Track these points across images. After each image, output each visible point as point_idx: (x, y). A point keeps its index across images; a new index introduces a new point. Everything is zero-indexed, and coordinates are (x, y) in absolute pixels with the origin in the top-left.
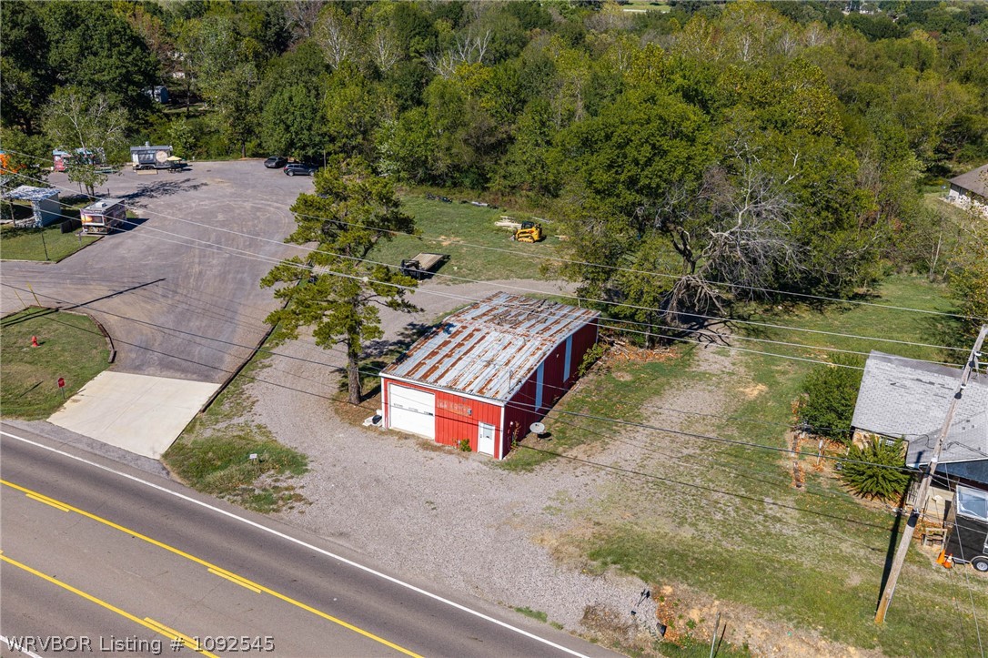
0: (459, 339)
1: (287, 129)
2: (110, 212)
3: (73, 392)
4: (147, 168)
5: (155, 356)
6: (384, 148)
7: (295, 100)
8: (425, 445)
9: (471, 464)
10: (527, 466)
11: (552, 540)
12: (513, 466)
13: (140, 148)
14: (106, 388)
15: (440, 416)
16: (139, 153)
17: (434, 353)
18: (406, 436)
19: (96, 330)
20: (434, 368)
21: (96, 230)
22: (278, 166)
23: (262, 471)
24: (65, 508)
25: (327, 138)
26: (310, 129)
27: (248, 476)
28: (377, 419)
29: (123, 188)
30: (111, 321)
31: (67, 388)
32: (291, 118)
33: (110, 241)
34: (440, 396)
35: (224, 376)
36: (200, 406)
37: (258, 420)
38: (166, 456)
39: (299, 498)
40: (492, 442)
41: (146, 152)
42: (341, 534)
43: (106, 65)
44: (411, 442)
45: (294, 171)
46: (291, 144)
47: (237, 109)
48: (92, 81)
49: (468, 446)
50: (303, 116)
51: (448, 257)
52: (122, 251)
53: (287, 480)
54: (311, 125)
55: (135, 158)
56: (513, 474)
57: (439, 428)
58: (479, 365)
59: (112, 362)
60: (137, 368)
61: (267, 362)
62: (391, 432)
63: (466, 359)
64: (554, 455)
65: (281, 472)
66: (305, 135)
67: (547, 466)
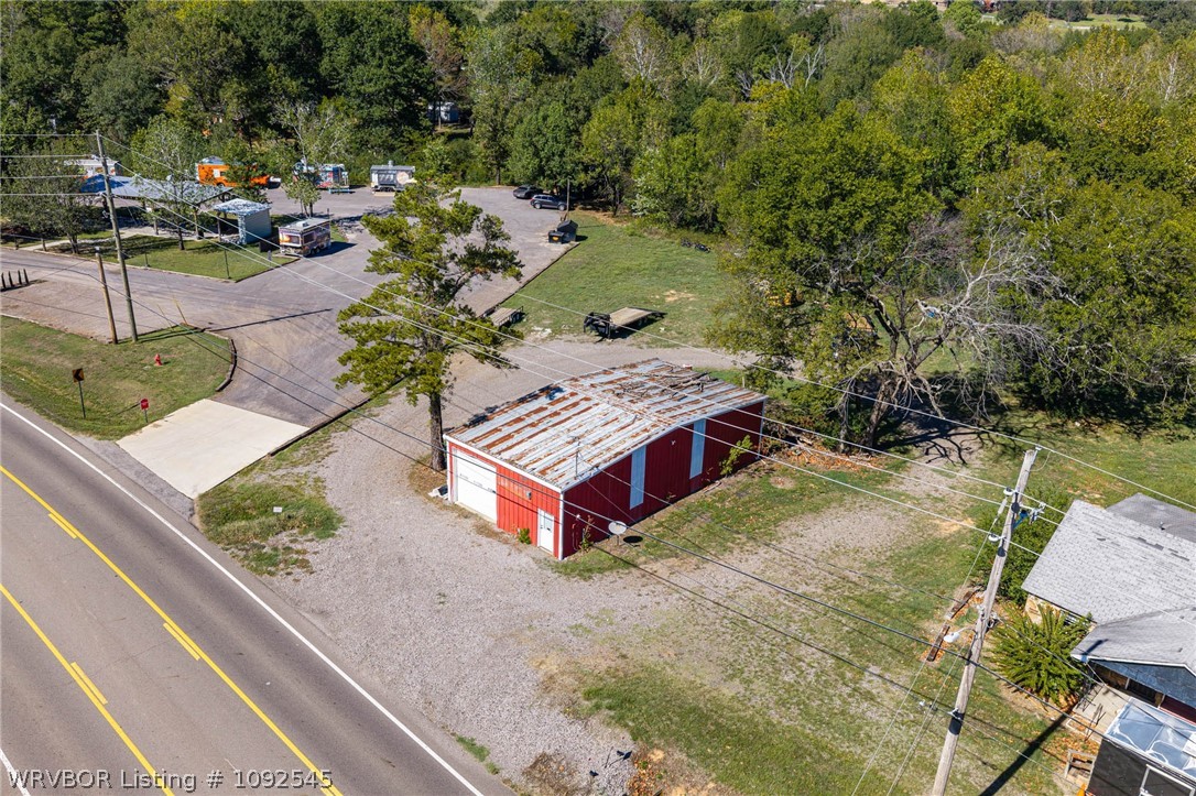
0: (558, 407)
1: (536, 154)
2: (307, 236)
3: (161, 415)
4: (387, 190)
5: (265, 390)
6: (640, 181)
7: (550, 120)
8: (483, 529)
9: (524, 559)
10: (586, 572)
11: (552, 665)
12: (566, 571)
13: (382, 167)
14: (205, 412)
15: (501, 495)
16: (379, 172)
17: (519, 420)
18: (465, 514)
19: (228, 356)
20: (509, 436)
21: (292, 252)
22: (528, 196)
23: (284, 528)
24: (73, 533)
25: (581, 167)
26: (562, 154)
27: (267, 531)
28: (443, 491)
29: (346, 210)
30: (248, 347)
32: (543, 140)
33: (305, 262)
34: (502, 472)
35: (320, 419)
36: (272, 449)
37: (322, 472)
38: (202, 496)
39: (304, 564)
40: (551, 535)
41: (386, 172)
42: (322, 613)
43: (372, 76)
44: (469, 523)
45: (541, 203)
46: (541, 171)
47: (495, 130)
48: (358, 92)
49: (528, 538)
50: (555, 139)
51: (662, 315)
52: (307, 278)
53: (310, 545)
54: (563, 151)
55: (375, 177)
56: (562, 579)
57: (501, 511)
58: (565, 438)
59: (220, 390)
60: (239, 401)
61: (375, 410)
62: (455, 507)
63: (551, 431)
64: (629, 564)
65: (305, 532)
66: (555, 163)
67: (611, 576)
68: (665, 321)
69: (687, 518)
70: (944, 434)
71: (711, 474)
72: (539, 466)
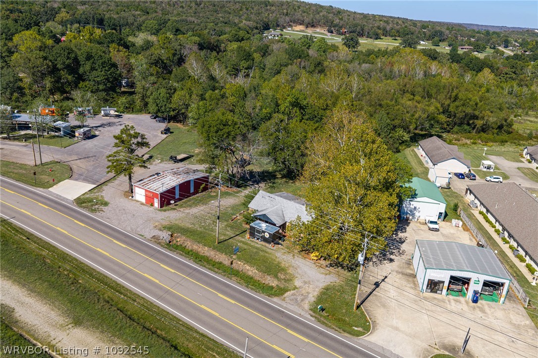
0: (159, 177)
1: (157, 105)
2: (84, 133)
3: (57, 183)
4: (107, 116)
5: (82, 177)
6: (190, 115)
7: (161, 95)
8: (142, 204)
9: (151, 209)
10: (165, 211)
11: (157, 224)
12: (161, 211)
13: (105, 108)
14: (67, 183)
15: (146, 196)
16: (104, 110)
17: (150, 180)
18: (138, 201)
19: (69, 169)
20: (148, 183)
21: (80, 138)
22: (155, 118)
23: (96, 205)
24: (47, 207)
25: (172, 109)
26: (165, 105)
27: (92, 205)
28: (132, 197)
29: (94, 123)
30: (74, 167)
31: (55, 182)
32: (159, 101)
33: (84, 142)
34: (146, 190)
35: (99, 184)
36: (89, 190)
37: (102, 194)
38: (75, 200)
39: (102, 211)
40: (157, 204)
41: (106, 110)
42: (108, 218)
43: (99, 75)
44: (139, 203)
45: (159, 121)
46: (159, 110)
47: (143, 96)
48: (94, 80)
49: (152, 205)
50: (163, 101)
51: (193, 156)
52: (86, 146)
53: (102, 207)
54: (166, 105)
55: (102, 112)
56: (160, 212)
57: (146, 200)
58: (161, 183)
59: (70, 177)
60: (76, 180)
61: (113, 181)
62: (135, 200)
63: (158, 182)
64: (174, 209)
65: (101, 205)
66: (163, 108)
67: (170, 211)
68: (194, 158)
69: (189, 201)
70: (258, 184)
71: (196, 192)
72: (154, 189)
